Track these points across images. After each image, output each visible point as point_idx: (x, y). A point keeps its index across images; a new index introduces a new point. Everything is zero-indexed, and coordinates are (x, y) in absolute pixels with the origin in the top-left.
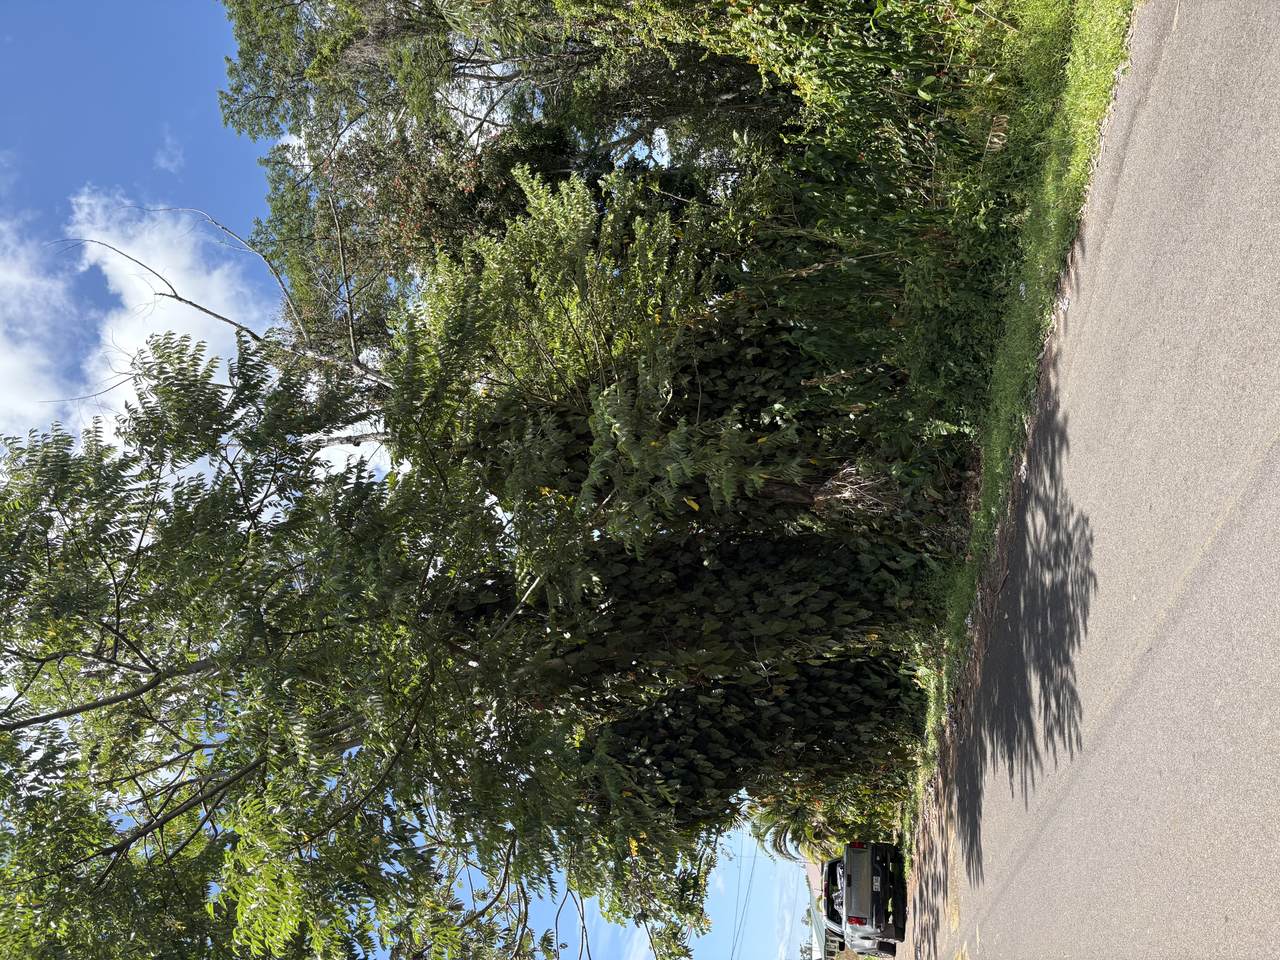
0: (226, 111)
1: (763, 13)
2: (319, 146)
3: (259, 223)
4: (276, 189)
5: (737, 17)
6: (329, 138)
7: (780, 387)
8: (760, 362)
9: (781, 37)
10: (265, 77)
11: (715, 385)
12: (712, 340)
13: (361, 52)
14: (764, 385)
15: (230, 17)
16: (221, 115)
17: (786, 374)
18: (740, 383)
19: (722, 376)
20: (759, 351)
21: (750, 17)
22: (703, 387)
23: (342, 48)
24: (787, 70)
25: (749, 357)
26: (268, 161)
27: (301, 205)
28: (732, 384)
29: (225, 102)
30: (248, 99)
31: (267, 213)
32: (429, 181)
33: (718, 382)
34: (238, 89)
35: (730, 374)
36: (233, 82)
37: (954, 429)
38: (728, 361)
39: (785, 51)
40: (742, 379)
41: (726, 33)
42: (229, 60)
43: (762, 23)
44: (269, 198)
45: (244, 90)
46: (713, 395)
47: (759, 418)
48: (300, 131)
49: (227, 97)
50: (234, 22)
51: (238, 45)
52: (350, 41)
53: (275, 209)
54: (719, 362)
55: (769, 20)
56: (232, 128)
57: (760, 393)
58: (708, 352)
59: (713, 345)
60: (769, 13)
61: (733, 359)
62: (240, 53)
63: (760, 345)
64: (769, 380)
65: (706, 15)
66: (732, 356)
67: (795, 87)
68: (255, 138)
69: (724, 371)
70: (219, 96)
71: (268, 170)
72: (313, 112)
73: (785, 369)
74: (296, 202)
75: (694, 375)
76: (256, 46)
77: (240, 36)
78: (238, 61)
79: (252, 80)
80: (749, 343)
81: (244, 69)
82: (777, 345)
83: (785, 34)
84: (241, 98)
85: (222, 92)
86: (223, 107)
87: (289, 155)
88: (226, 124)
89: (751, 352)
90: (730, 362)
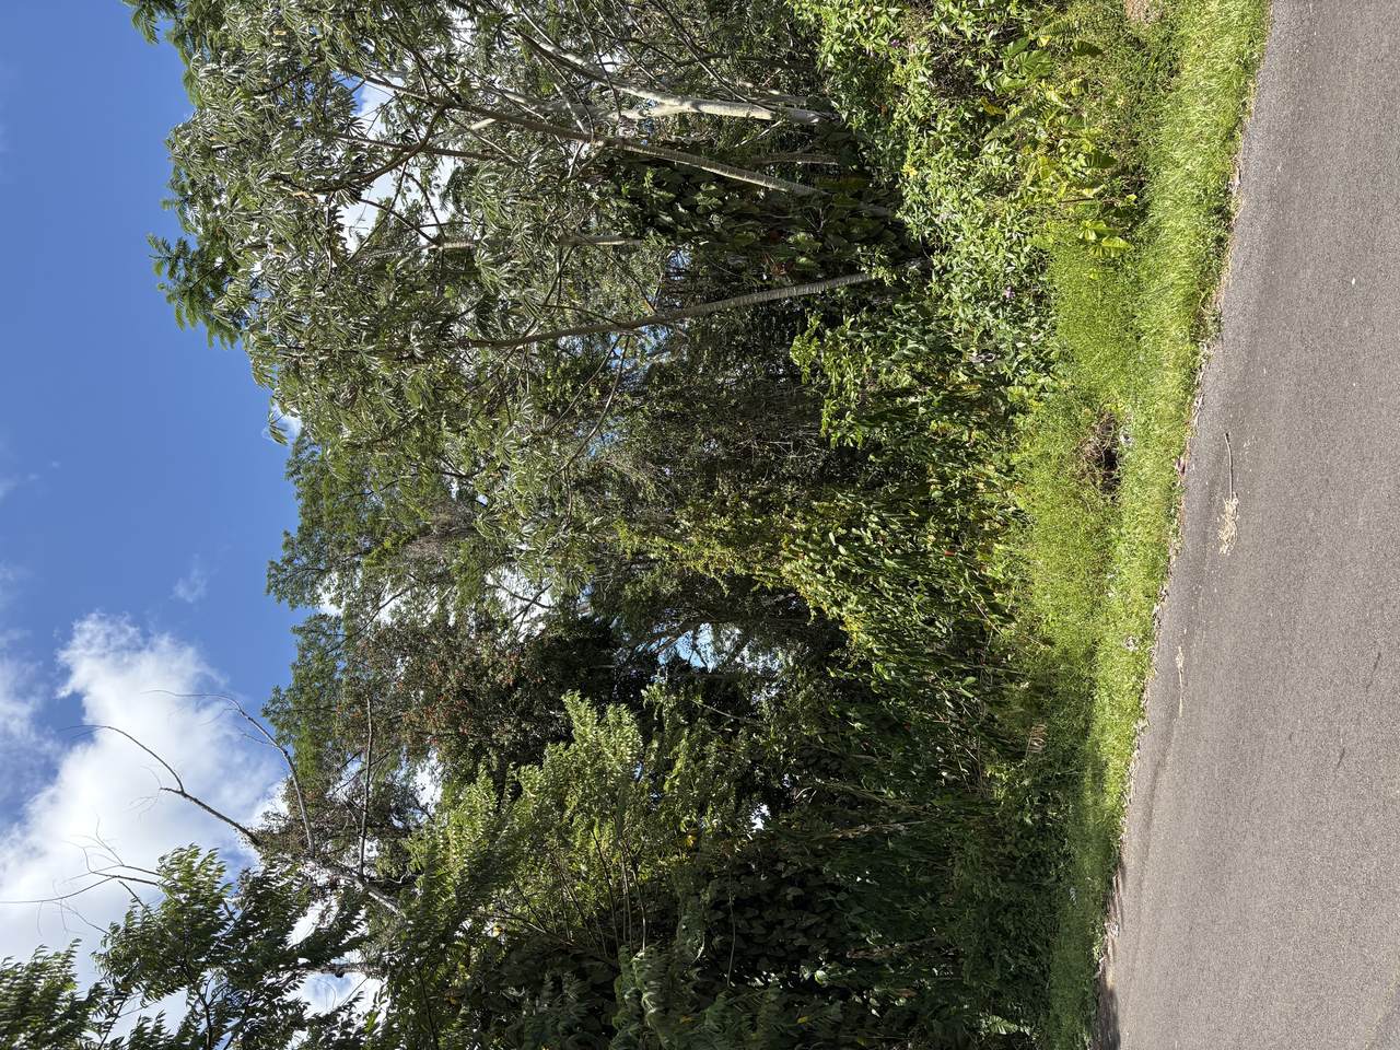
0: (272, 580)
1: (813, 560)
2: (357, 615)
3: (278, 691)
4: (304, 656)
5: (787, 559)
6: (369, 609)
7: (823, 936)
8: (801, 904)
9: (829, 582)
10: (319, 551)
11: (752, 928)
12: (750, 873)
13: (422, 548)
14: (806, 931)
15: (299, 496)
16: (266, 582)
17: (830, 921)
18: (778, 927)
19: (760, 917)
20: (799, 892)
21: (800, 561)
22: (737, 928)
23: (405, 543)
24: (835, 610)
25: (789, 898)
26: (301, 630)
27: (326, 674)
28: (770, 927)
29: (273, 572)
30: (296, 570)
31: (288, 681)
32: (467, 668)
33: (754, 924)
34: (289, 561)
35: (768, 915)
36: (286, 554)
37: (1014, 1027)
38: (766, 899)
39: (833, 593)
40: (781, 922)
41: (777, 571)
42: (287, 534)
43: (812, 568)
44: (295, 666)
45: (296, 561)
46: (747, 938)
47: (798, 970)
48: (341, 602)
49: (277, 567)
50: (301, 501)
51: (299, 521)
52: (414, 538)
53: (298, 678)
54: (755, 901)
55: (818, 566)
56: (273, 596)
57: (801, 941)
58: (746, 888)
59: (751, 879)
60: (818, 561)
61: (772, 898)
62: (300, 529)
63: (802, 885)
64: (811, 927)
65: (759, 556)
66: (771, 894)
67: (842, 623)
68: (294, 607)
69: (761, 911)
70: (269, 566)
71: (300, 638)
72: (358, 585)
73: (828, 915)
74: (322, 671)
75: (727, 912)
76: (318, 523)
77: (304, 514)
78: (295, 534)
79: (305, 553)
80: (790, 881)
81: (300, 543)
82: (821, 886)
83: (833, 581)
84: (290, 569)
85: (272, 563)
86: (270, 576)
87: (324, 625)
88: (268, 591)
89: (792, 892)
90: (768, 901)
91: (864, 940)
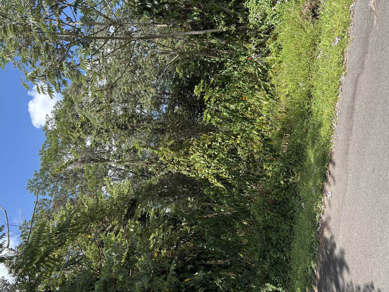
1: (200, 153)
3: (26, 221)
5: (192, 154)
10: (46, 178)
13: (75, 166)
15: (41, 160)
16: (27, 186)
21: (196, 154)
23: (69, 163)
25: (189, 269)
30: (38, 183)
34: (36, 180)
36: (35, 178)
37: (275, 288)
42: (36, 171)
45: (38, 180)
48: (52, 195)
49: (31, 182)
51: (41, 167)
52: (73, 162)
56: (29, 191)
62: (40, 170)
63: (194, 264)
76: (47, 169)
77: (42, 165)
78: (39, 172)
79: (41, 178)
80: (189, 263)
81: (40, 175)
82: (200, 265)
83: (206, 159)
84: (36, 183)
85: (29, 180)
86: (28, 184)
87: (46, 202)
88: (27, 189)
89: (189, 267)
90: (181, 271)
91: (215, 284)
